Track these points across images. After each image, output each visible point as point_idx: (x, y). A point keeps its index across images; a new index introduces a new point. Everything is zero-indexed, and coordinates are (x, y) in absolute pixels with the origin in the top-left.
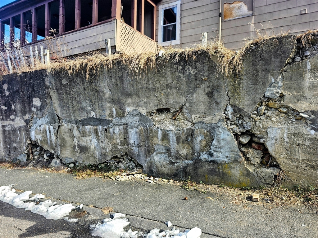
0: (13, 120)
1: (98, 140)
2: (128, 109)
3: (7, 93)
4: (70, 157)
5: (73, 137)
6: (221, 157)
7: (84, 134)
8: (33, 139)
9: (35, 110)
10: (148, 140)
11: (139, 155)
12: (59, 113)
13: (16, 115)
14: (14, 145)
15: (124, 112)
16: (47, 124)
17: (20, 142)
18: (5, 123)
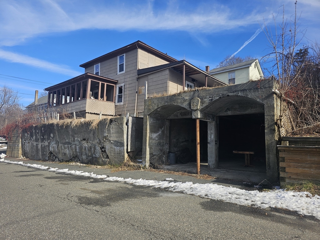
0: (44, 142)
1: (69, 150)
2: (76, 139)
3: (43, 131)
4: (61, 157)
5: (62, 149)
6: (97, 155)
7: (65, 148)
8: (50, 150)
9: (51, 138)
10: (81, 150)
11: (79, 156)
12: (58, 140)
13: (46, 141)
14: (45, 153)
15: (75, 140)
16: (55, 144)
17: (46, 152)
18: (42, 144)
